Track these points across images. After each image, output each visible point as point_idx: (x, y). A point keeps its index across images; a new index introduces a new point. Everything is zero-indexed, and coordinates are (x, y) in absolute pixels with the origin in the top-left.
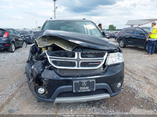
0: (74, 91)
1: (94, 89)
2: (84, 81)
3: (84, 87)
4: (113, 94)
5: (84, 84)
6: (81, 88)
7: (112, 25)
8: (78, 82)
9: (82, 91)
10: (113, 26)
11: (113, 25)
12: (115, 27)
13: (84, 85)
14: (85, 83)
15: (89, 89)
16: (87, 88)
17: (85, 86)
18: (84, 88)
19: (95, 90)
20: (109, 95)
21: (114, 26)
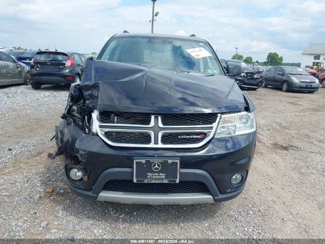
0: (135, 181)
1: (177, 178)
2: (156, 161)
3: (156, 174)
4: (221, 196)
5: (156, 166)
6: (149, 174)
7: (275, 53)
8: (144, 161)
9: (152, 182)
10: (277, 55)
11: (277, 53)
12: (282, 58)
13: (156, 169)
14: (158, 165)
15: (165, 178)
16: (163, 175)
17: (158, 172)
18: (156, 176)
19: (178, 181)
20: (211, 196)
21: (280, 56)
